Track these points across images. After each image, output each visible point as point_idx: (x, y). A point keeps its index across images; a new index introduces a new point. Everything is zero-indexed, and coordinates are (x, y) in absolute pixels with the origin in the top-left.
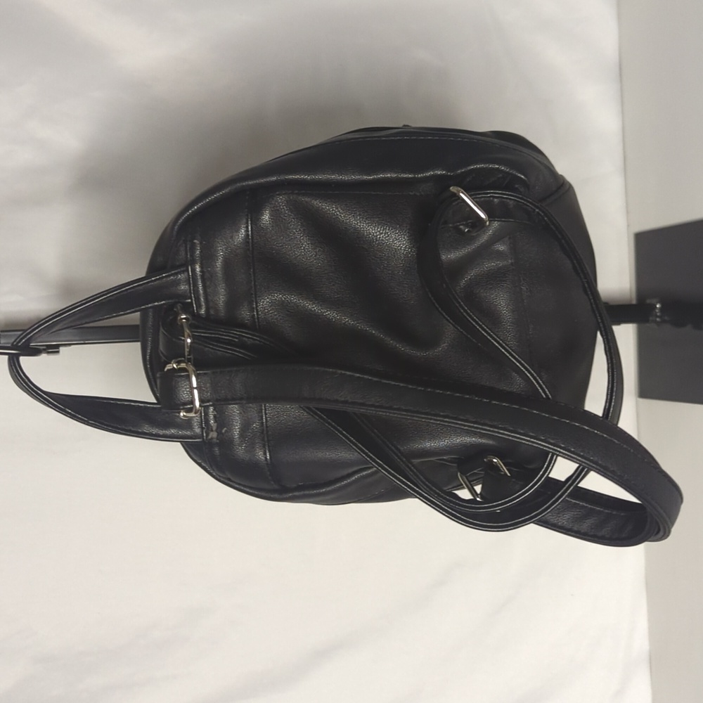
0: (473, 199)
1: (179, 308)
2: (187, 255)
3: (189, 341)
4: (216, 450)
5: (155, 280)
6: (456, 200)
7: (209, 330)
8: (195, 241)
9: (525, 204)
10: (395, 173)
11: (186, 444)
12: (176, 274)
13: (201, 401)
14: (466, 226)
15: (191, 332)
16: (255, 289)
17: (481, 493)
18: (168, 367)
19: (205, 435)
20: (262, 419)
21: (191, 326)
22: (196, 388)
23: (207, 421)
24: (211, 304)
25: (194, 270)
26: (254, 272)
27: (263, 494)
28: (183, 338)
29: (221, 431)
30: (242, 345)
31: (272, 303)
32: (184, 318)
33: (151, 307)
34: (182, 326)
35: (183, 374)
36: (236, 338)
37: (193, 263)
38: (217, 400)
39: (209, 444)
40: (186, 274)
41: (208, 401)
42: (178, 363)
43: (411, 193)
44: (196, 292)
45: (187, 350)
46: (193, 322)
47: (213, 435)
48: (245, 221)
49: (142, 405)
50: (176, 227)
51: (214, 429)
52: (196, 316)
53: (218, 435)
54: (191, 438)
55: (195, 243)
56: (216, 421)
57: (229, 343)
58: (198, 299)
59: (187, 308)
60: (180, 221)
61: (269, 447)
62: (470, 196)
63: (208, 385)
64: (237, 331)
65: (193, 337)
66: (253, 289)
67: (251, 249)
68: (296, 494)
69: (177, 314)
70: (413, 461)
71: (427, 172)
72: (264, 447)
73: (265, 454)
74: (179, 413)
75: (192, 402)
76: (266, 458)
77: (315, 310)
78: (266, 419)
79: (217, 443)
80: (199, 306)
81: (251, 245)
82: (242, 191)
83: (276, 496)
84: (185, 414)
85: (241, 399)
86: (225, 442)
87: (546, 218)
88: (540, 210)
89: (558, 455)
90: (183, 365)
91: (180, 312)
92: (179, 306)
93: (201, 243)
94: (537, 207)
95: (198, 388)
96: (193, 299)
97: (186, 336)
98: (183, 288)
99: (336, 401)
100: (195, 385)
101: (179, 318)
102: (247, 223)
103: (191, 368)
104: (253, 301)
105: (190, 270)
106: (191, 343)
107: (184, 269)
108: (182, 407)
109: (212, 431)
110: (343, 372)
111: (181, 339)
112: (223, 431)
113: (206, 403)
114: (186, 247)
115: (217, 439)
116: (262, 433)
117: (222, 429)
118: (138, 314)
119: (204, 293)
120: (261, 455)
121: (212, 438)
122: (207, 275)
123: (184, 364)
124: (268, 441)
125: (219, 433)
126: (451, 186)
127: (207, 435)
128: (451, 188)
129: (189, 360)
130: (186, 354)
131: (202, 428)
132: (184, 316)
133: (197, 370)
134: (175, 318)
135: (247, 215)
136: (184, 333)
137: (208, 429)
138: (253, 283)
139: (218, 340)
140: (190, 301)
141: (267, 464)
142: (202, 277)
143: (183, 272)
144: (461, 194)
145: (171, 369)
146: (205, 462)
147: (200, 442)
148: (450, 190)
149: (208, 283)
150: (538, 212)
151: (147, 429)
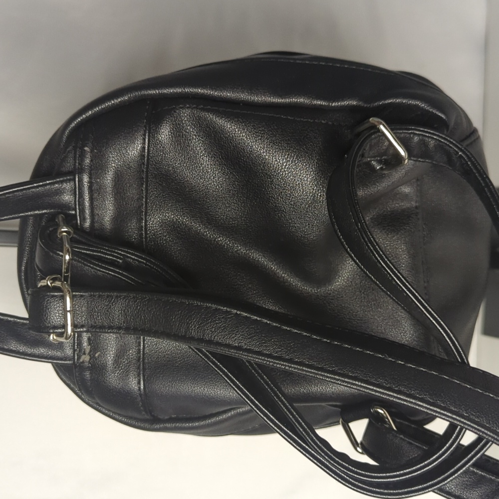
0: (394, 133)
1: (60, 219)
2: (75, 162)
3: (67, 257)
4: (87, 374)
5: (37, 187)
6: (374, 133)
7: (92, 246)
8: (86, 148)
9: (448, 145)
10: (309, 97)
11: (56, 365)
12: (62, 182)
13: (74, 326)
14: (380, 162)
15: (72, 247)
16: (146, 207)
17: (361, 443)
18: (42, 283)
19: (76, 358)
20: (140, 346)
21: (72, 241)
22: (69, 311)
23: (80, 344)
24: (96, 218)
25: (80, 181)
26: (147, 189)
27: (134, 422)
28: (61, 253)
29: (94, 356)
30: (127, 267)
31: (163, 224)
32: (65, 232)
33: (31, 215)
34: (61, 239)
35: (56, 294)
36: (120, 259)
37: (81, 171)
38: (92, 327)
39: (80, 367)
40: (72, 183)
41: (82, 326)
42: (54, 280)
43: (323, 122)
44: (82, 204)
45: (64, 267)
46: (74, 236)
47: (86, 358)
48: (142, 132)
49: (12, 319)
50: (67, 132)
51: (87, 351)
52: (78, 229)
53: (90, 359)
54: (61, 359)
55: (85, 150)
56: (90, 344)
57: (112, 263)
58: (82, 211)
59: (70, 220)
60: (73, 125)
61: (144, 376)
62: (392, 130)
63: (84, 309)
64: (122, 251)
65: (73, 254)
66: (144, 205)
67: (145, 164)
68: (168, 425)
69: (58, 226)
70: (294, 405)
71: (343, 100)
72: (139, 375)
73: (139, 383)
74: (49, 336)
75: (64, 326)
76: (140, 388)
77: (207, 235)
78: (144, 346)
79: (88, 367)
80: (83, 219)
81: (146, 159)
82: (143, 100)
83: (147, 425)
84: (55, 337)
85: (119, 328)
86: (97, 368)
87: (469, 163)
88: (464, 153)
89: (466, 429)
90: (58, 284)
91: (61, 223)
92: (61, 217)
93: (92, 151)
94: (461, 150)
95: (73, 311)
96: (78, 211)
97: (64, 251)
98: (67, 198)
99: (229, 346)
100: (68, 309)
101: (59, 231)
102: (145, 135)
103: (66, 287)
104: (142, 219)
105: (77, 179)
106: (70, 259)
107: (71, 177)
108: (52, 331)
109: (84, 354)
110: (238, 312)
111: (59, 255)
112: (97, 355)
113: (79, 328)
114: (75, 154)
115: (89, 362)
116: (139, 360)
117: (96, 353)
118: (18, 220)
119: (90, 206)
120: (134, 384)
121: (83, 362)
122: (95, 187)
123: (60, 283)
124: (144, 369)
125: (92, 357)
126: (370, 118)
127: (79, 358)
128: (371, 119)
129: (66, 279)
130: (64, 270)
131: (74, 351)
132: (66, 230)
133: (73, 292)
134: (56, 230)
135: (145, 127)
136: (62, 247)
137: (80, 351)
138: (144, 200)
139: (99, 259)
140: (73, 212)
141: (140, 395)
142: (90, 188)
143: (70, 180)
144: (382, 127)
145: (44, 286)
146: (74, 384)
147: (71, 364)
148: (369, 122)
149: (96, 195)
150: (461, 155)
151: (13, 346)
